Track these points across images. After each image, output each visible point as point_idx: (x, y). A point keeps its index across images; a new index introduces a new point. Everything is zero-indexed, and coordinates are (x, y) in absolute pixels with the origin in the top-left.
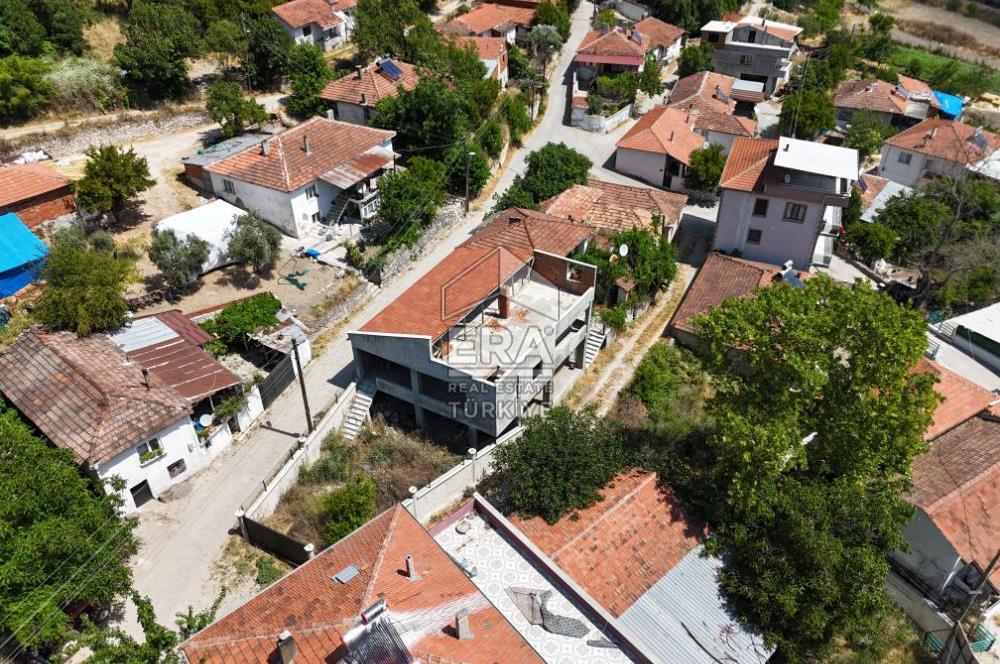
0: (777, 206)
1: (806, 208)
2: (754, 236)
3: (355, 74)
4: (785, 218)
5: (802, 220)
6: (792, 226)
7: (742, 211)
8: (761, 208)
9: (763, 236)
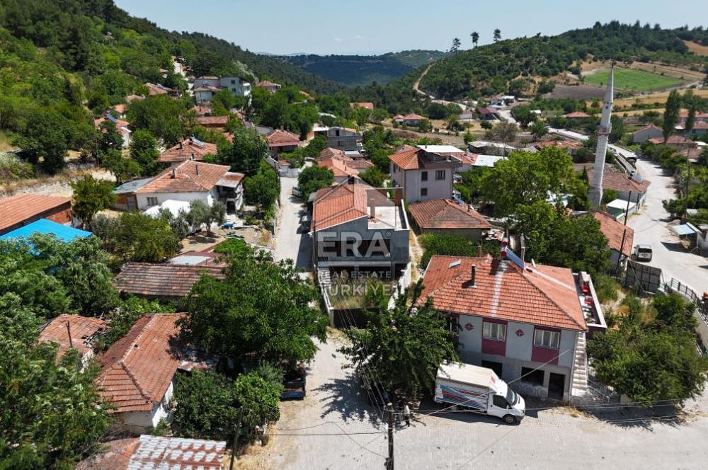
0: (432, 174)
1: (444, 171)
2: (424, 192)
3: (178, 146)
4: (436, 179)
5: (444, 178)
6: (440, 182)
7: (416, 180)
8: (425, 177)
9: (428, 191)
